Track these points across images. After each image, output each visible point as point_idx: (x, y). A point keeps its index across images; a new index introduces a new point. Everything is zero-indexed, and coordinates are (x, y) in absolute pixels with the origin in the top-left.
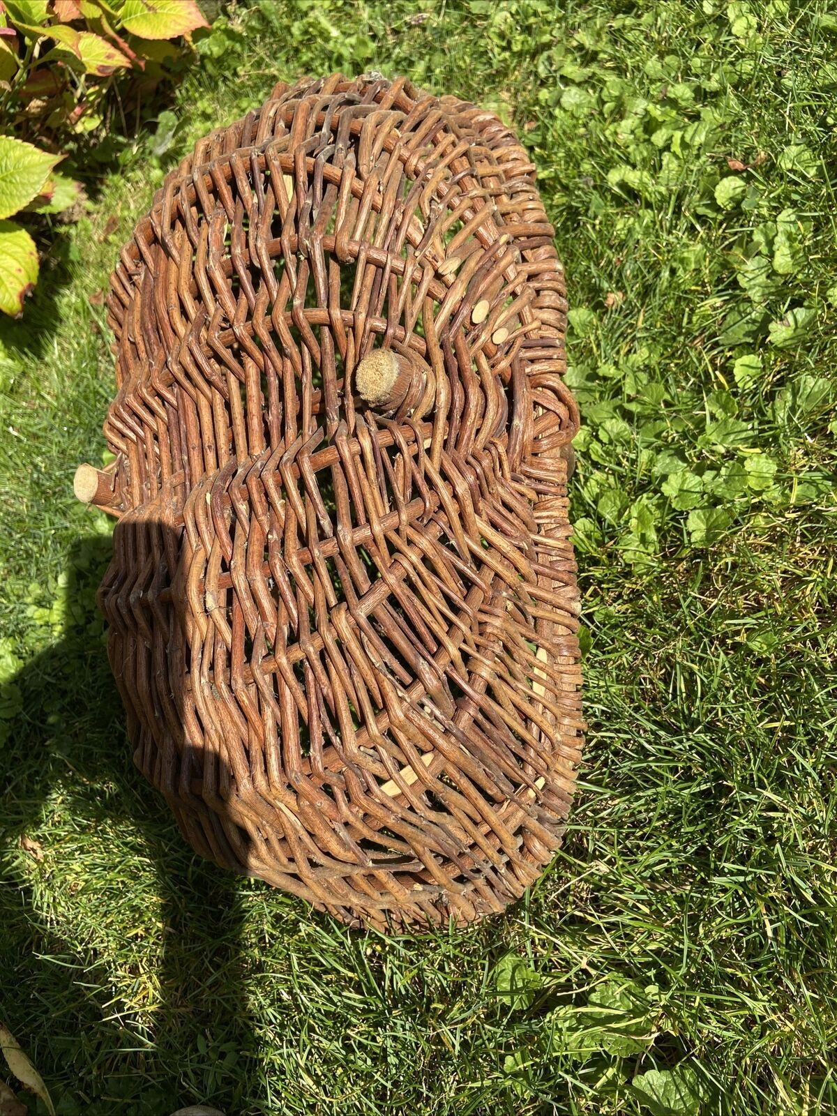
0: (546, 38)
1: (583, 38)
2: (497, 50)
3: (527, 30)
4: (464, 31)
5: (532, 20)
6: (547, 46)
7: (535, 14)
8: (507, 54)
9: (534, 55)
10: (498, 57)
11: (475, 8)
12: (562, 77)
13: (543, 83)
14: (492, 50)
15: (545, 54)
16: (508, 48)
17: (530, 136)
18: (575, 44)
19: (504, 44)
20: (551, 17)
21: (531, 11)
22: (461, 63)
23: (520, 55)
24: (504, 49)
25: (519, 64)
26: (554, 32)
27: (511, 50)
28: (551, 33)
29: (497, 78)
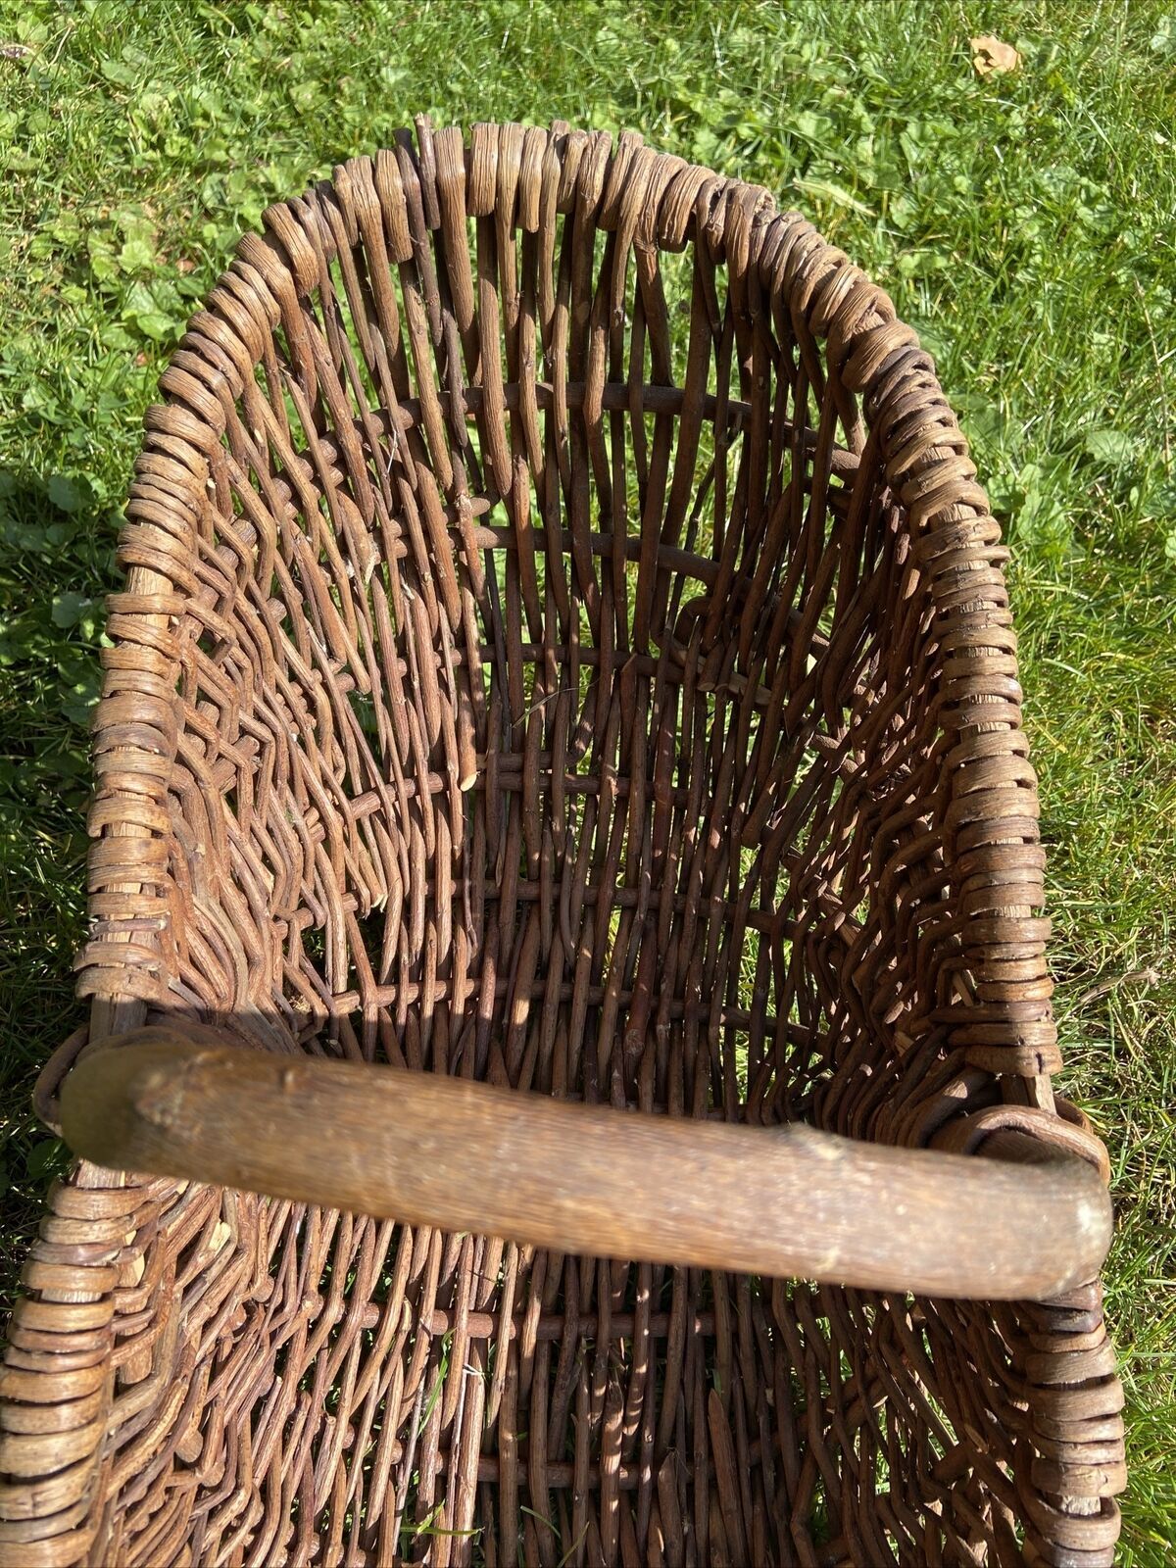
0: (219, 156)
1: (272, 173)
2: (141, 143)
3: (189, 132)
4: (88, 97)
5: (200, 122)
6: (222, 167)
7: (206, 116)
8: (156, 155)
9: (198, 171)
10: (143, 156)
11: (112, 70)
12: (241, 217)
13: (208, 215)
14: (134, 140)
15: (216, 176)
16: (159, 145)
17: (187, 281)
18: (262, 179)
19: (154, 139)
20: (227, 129)
21: (200, 111)
22: (82, 140)
23: (177, 163)
24: (153, 146)
25: (174, 175)
26: (232, 152)
27: (163, 151)
28: (227, 151)
29: (138, 181)
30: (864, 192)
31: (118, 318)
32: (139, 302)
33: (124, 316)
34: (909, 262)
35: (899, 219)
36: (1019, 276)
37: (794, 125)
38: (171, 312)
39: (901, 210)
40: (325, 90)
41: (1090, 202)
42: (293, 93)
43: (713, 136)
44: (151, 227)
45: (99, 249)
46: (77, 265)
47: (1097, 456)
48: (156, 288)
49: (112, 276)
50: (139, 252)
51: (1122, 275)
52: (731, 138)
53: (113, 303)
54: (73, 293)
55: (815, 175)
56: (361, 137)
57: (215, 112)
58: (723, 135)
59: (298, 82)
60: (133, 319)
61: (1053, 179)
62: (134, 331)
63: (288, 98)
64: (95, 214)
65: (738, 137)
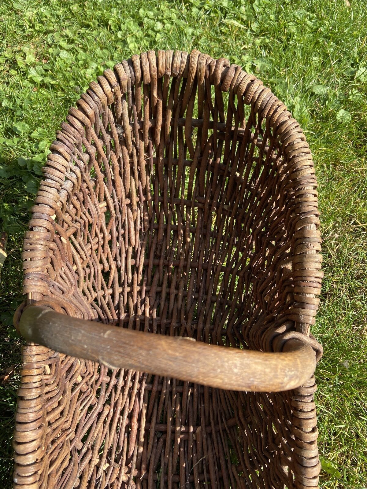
0: (51, 28)
1: (67, 32)
2: (27, 27)
3: (41, 22)
4: (10, 15)
5: (44, 19)
6: (52, 32)
7: (46, 17)
8: (32, 30)
9: (45, 33)
10: (29, 30)
11: (16, 6)
12: (59, 45)
13: (50, 46)
14: (25, 26)
15: (51, 34)
16: (33, 27)
17: (45, 65)
18: (64, 34)
19: (31, 25)
20: (52, 20)
21: (44, 15)
22: (10, 27)
23: (39, 32)
24: (31, 27)
25: (39, 35)
26: (55, 27)
27: (34, 28)
28: (53, 26)
29: (28, 38)
30: (243, 22)
31: (27, 78)
32: (32, 73)
33: (29, 77)
34: (258, 41)
35: (254, 29)
36: (290, 43)
37: (221, 4)
38: (42, 75)
39: (255, 26)
40: (80, 6)
41: (310, 19)
42: (71, 8)
43: (197, 9)
44: (33, 51)
45: (19, 59)
46: (13, 64)
47: (316, 93)
48: (37, 68)
49: (24, 66)
50: (31, 58)
51: (321, 40)
52: (203, 9)
53: (25, 74)
54: (13, 72)
55: (228, 18)
56: (92, 19)
57: (49, 16)
58: (200, 9)
59: (72, 5)
60: (31, 78)
61: (299, 13)
62: (32, 81)
63: (70, 9)
64: (16, 49)
65: (204, 9)
